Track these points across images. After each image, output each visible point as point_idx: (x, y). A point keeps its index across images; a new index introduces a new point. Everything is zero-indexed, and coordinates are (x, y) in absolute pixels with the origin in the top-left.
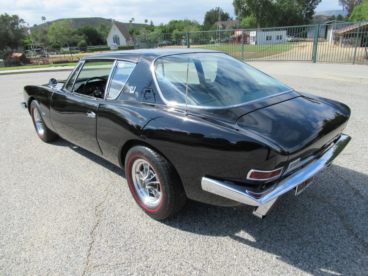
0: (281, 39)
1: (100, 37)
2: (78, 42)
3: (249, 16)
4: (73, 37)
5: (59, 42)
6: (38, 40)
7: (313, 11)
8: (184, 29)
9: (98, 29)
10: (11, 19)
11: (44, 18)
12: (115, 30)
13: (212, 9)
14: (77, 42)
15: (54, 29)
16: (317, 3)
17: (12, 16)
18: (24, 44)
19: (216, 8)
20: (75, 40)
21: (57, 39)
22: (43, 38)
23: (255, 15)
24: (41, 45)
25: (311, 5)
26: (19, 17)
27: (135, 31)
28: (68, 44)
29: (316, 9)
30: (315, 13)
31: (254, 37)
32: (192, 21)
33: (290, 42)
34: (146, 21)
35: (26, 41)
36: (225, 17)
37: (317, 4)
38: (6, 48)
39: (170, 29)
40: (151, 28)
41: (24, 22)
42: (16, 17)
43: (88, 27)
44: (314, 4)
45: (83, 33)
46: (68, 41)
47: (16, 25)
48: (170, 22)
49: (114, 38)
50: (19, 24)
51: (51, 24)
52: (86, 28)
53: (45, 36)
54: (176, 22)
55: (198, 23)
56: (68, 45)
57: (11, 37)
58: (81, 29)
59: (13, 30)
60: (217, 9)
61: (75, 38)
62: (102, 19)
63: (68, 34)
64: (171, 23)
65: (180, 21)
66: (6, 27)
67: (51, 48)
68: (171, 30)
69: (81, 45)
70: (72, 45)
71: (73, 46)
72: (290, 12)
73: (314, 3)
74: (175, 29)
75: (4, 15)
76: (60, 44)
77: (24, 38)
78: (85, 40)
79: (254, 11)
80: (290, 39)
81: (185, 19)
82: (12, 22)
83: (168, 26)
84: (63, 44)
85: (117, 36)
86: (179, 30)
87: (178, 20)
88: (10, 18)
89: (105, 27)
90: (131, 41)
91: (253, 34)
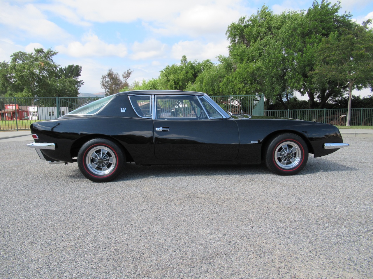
7: (78, 92)
16: (80, 85)
23: (30, 91)
29: (79, 90)
31: (35, 113)
44: (77, 86)
91: (32, 109)
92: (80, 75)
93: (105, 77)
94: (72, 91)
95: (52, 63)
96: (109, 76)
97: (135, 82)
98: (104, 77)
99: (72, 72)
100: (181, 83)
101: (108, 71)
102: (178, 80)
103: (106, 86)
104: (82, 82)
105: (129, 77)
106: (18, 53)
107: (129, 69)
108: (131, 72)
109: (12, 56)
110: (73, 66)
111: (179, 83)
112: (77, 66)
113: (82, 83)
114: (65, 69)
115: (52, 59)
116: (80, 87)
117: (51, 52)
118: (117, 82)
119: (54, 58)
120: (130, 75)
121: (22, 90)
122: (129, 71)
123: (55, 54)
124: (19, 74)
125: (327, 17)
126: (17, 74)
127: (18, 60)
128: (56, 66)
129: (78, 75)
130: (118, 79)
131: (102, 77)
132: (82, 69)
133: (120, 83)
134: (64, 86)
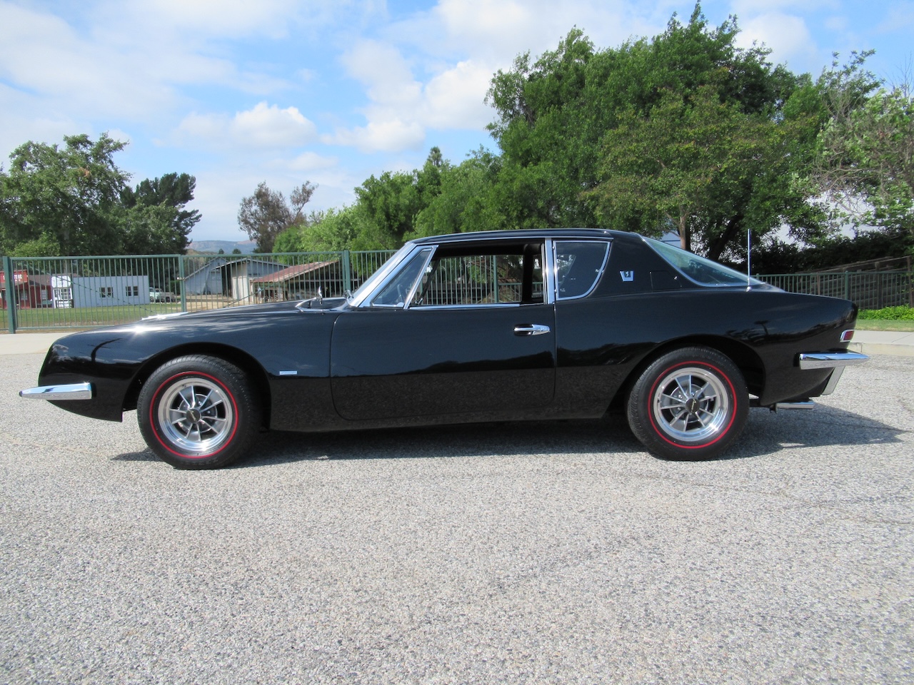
0: (136, 294)
3: (37, 238)
7: (186, 239)
16: (191, 222)
23: (54, 238)
25: (177, 225)
29: (190, 233)
30: (189, 243)
31: (65, 290)
33: (157, 301)
44: (184, 224)
73: (183, 222)
79: (50, 228)
80: (154, 295)
91: (59, 282)
92: (191, 198)
93: (250, 202)
94: (163, 236)
95: (113, 170)
96: (258, 199)
97: (313, 213)
98: (247, 203)
99: (173, 189)
100: (405, 215)
101: (257, 188)
102: (397, 208)
103: (251, 225)
104: (197, 214)
105: (308, 201)
106: (27, 147)
107: (308, 182)
108: (311, 188)
109: (12, 156)
110: (175, 175)
111: (399, 216)
112: (185, 177)
113: (197, 218)
114: (155, 184)
115: (112, 160)
116: (192, 226)
117: (109, 141)
118: (278, 212)
119: (116, 157)
120: (308, 196)
121: (36, 236)
122: (308, 187)
123: (119, 146)
124: (29, 197)
125: (696, 57)
126: (23, 197)
127: (29, 165)
128: (120, 176)
129: (187, 197)
130: (281, 205)
131: (242, 202)
132: (197, 183)
133: (287, 217)
134: (145, 225)
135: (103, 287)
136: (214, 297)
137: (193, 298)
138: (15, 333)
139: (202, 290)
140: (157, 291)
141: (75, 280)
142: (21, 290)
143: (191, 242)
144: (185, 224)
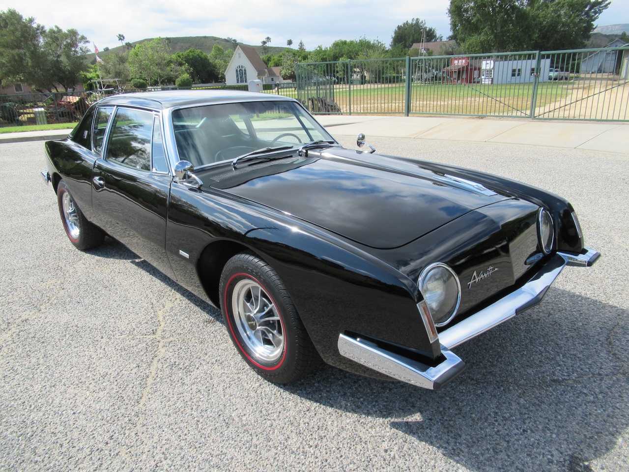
1: (213, 69)
2: (177, 77)
4: (169, 68)
5: (145, 78)
6: (110, 74)
8: (359, 55)
9: (210, 55)
10: (66, 36)
11: (121, 38)
12: (240, 57)
13: (405, 22)
14: (174, 76)
15: (137, 56)
16: (599, 10)
17: (67, 32)
18: (86, 80)
19: (413, 19)
20: (172, 73)
21: (141, 73)
22: (118, 69)
24: (115, 82)
25: (587, 13)
26: (79, 33)
27: (274, 60)
28: (160, 80)
29: (597, 20)
30: (594, 29)
31: (489, 71)
32: (372, 42)
33: (555, 79)
34: (290, 43)
35: (89, 75)
36: (430, 35)
37: (600, 12)
38: (56, 86)
39: (334, 56)
40: (301, 54)
41: (87, 42)
42: (73, 33)
43: (193, 52)
45: (185, 61)
46: (160, 76)
47: (73, 46)
48: (334, 44)
49: (237, 70)
50: (79, 44)
51: (132, 47)
52: (191, 54)
53: (122, 66)
54: (345, 43)
55: (383, 46)
56: (160, 82)
57: (65, 67)
58: (182, 55)
59: (68, 56)
60: (414, 22)
61: (171, 71)
62: (215, 39)
63: (159, 64)
64: (336, 45)
65: (352, 42)
66: (56, 50)
67: (131, 87)
68: (336, 58)
69: (182, 82)
70: (165, 82)
71: (168, 84)
72: (553, 26)
73: (593, 11)
74: (342, 56)
75: (55, 29)
76: (146, 80)
77: (86, 69)
78: (188, 73)
80: (553, 74)
81: (360, 39)
82: (67, 42)
83: (330, 51)
84: (151, 80)
85: (242, 67)
86: (351, 58)
87: (348, 40)
88: (65, 34)
89: (223, 52)
90: (266, 76)
91: (487, 64)
113: (606, 6)
134: (559, 16)
135: (514, 68)
136: (605, 75)
137: (588, 76)
138: (408, 116)
139: (597, 69)
140: (556, 71)
141: (497, 63)
142: (463, 71)
143: (596, 28)
144: (594, 12)
